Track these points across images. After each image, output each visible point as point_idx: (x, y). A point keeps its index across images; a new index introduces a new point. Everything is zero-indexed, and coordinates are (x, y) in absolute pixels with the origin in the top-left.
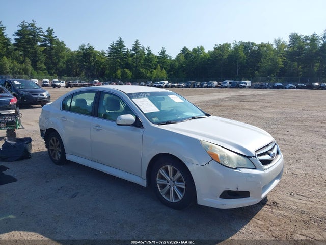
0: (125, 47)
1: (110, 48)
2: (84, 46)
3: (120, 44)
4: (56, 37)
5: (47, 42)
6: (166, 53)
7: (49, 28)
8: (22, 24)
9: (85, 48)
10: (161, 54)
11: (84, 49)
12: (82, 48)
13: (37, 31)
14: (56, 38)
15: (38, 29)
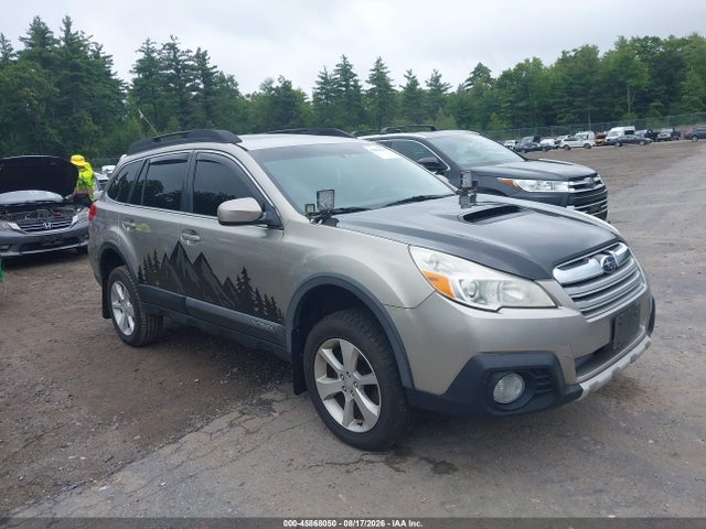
0: (355, 75)
1: (318, 83)
2: (271, 82)
3: (346, 71)
4: (215, 67)
5: (197, 81)
6: (442, 81)
7: (199, 49)
8: (145, 46)
9: (274, 86)
10: (430, 85)
11: (272, 89)
12: (267, 86)
13: (182, 58)
14: (215, 70)
15: (183, 54)
